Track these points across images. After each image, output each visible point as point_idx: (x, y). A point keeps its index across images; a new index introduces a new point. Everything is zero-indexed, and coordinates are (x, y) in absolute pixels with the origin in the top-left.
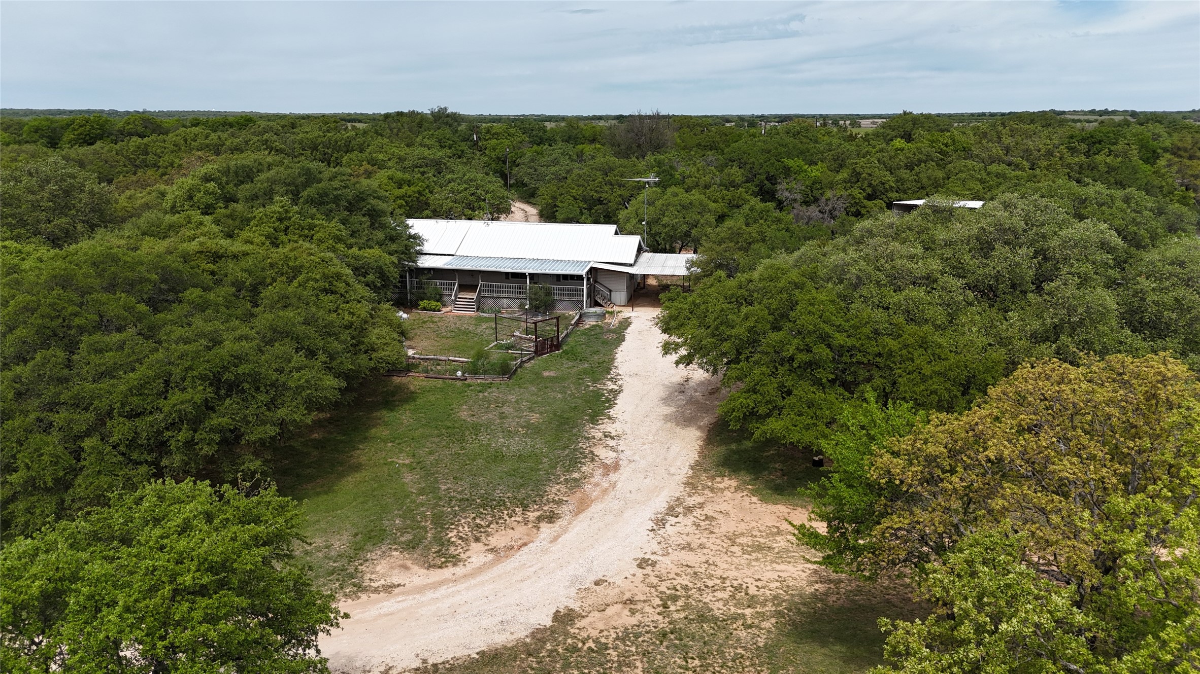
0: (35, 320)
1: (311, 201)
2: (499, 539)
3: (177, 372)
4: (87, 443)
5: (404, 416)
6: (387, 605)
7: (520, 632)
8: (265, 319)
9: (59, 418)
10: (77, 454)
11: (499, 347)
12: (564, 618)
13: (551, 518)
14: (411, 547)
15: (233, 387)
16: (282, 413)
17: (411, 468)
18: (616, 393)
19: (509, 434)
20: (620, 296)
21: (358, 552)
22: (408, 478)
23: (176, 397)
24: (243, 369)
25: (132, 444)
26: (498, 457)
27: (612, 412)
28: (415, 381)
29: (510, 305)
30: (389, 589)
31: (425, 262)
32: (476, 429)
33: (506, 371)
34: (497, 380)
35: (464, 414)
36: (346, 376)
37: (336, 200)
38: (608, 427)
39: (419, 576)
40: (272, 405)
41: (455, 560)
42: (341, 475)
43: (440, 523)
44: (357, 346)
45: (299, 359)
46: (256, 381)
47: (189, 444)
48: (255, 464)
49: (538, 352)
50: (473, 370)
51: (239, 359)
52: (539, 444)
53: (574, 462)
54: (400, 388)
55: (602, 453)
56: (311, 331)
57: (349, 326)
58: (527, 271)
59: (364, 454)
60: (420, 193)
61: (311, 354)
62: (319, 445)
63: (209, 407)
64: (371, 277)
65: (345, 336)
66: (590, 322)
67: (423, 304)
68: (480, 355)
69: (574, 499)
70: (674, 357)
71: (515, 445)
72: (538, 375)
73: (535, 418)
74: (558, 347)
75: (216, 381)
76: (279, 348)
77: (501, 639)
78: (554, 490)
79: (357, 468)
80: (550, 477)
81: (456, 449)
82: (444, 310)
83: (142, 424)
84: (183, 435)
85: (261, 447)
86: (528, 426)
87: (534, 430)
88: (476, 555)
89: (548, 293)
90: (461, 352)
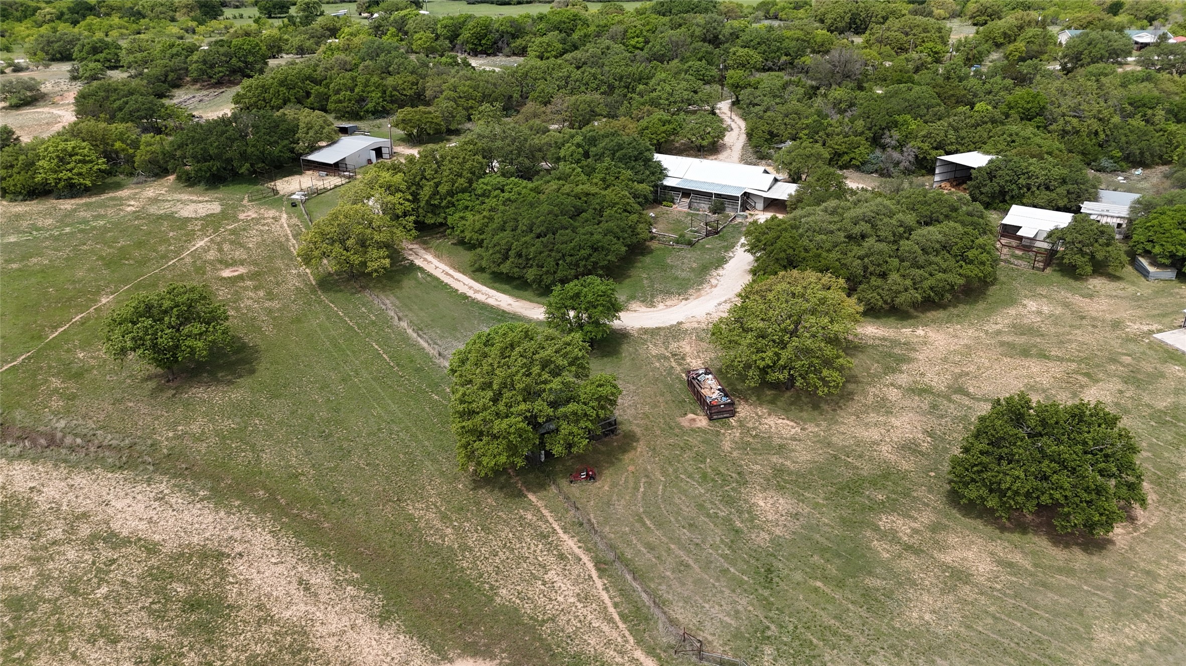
0: (546, 225)
1: (620, 160)
2: (669, 303)
3: (582, 244)
4: (560, 262)
5: (647, 259)
6: (634, 314)
7: (668, 325)
8: (604, 225)
9: (553, 254)
10: (557, 264)
11: (691, 231)
12: (680, 323)
13: (687, 299)
14: (643, 301)
15: (596, 250)
16: (609, 257)
17: (647, 279)
18: (731, 258)
19: (683, 270)
20: (760, 205)
21: (628, 301)
22: (645, 282)
23: (582, 252)
24: (599, 244)
25: (571, 264)
26: (676, 278)
27: (725, 266)
28: (654, 245)
29: (704, 207)
30: (635, 311)
31: (668, 182)
32: (672, 267)
33: (690, 244)
34: (686, 247)
35: (669, 261)
36: (628, 246)
37: (630, 157)
38: (720, 271)
39: (644, 309)
40: (606, 255)
41: (655, 307)
42: (625, 278)
43: (653, 296)
44: (634, 233)
45: (615, 240)
46: (603, 248)
47: (585, 265)
48: (601, 272)
49: (707, 236)
50: (677, 242)
51: (599, 241)
52: (692, 275)
53: (701, 283)
54: (648, 247)
55: (713, 281)
56: (618, 230)
57: (630, 227)
58: (713, 192)
59: (633, 272)
60: (674, 129)
61: (618, 239)
62: (618, 267)
63: (590, 255)
64: (640, 200)
65: (629, 231)
66: (739, 220)
67: (664, 203)
68: (682, 236)
69: (695, 295)
70: (744, 249)
71: (684, 275)
72: (703, 246)
73: (694, 265)
74: (717, 233)
75: (592, 247)
76: (609, 237)
77: (661, 325)
78: (691, 291)
79: (630, 277)
80: (692, 287)
81: (663, 274)
82: (674, 206)
83: (574, 258)
84: (583, 263)
85: (602, 268)
86: (691, 268)
87: (692, 270)
88: (661, 306)
89: (722, 204)
90: (675, 233)
